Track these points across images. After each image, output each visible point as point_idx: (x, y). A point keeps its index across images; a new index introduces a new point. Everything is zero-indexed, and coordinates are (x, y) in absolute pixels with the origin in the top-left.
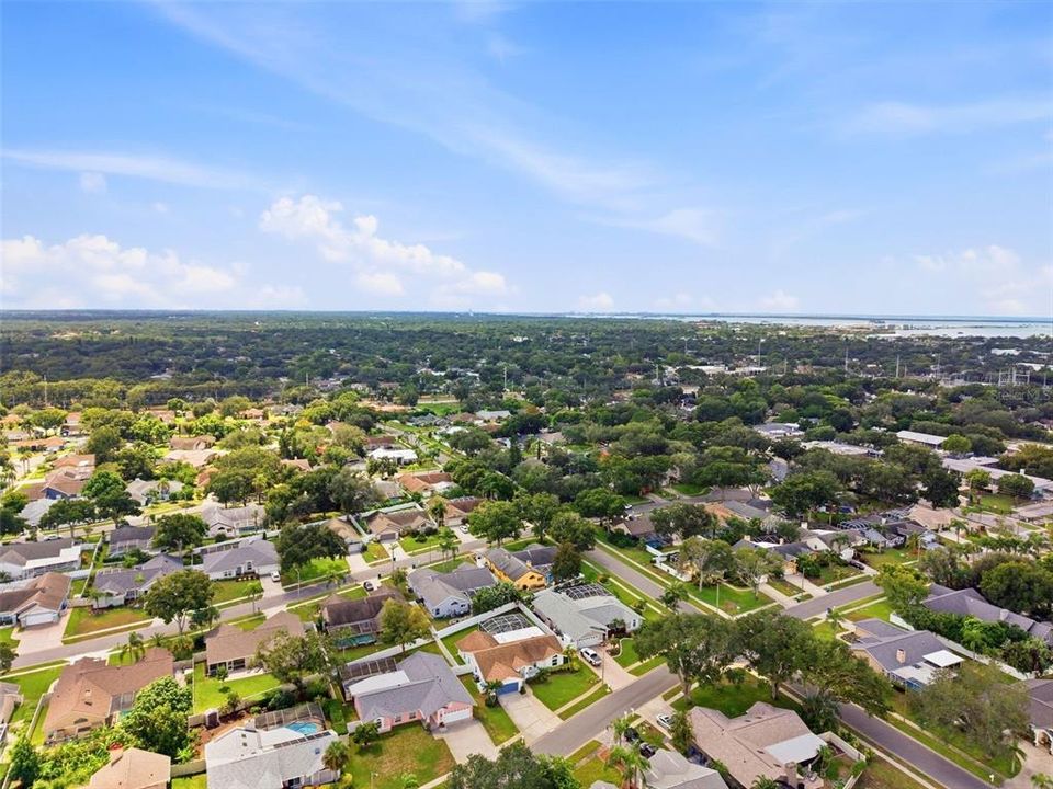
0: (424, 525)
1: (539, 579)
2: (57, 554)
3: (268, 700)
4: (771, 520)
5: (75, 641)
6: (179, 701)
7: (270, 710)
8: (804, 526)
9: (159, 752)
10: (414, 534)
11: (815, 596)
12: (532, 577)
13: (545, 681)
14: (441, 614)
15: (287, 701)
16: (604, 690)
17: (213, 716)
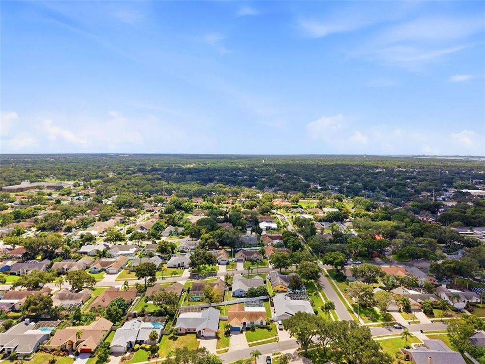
0: (256, 257)
1: (285, 289)
2: (128, 250)
3: (154, 313)
4: (423, 279)
5: (119, 280)
6: (122, 306)
7: (154, 316)
8: (444, 286)
9: (111, 321)
10: (251, 260)
11: (422, 323)
12: (282, 287)
13: (253, 330)
14: (235, 295)
15: (160, 314)
16: (276, 340)
17: (135, 314)
